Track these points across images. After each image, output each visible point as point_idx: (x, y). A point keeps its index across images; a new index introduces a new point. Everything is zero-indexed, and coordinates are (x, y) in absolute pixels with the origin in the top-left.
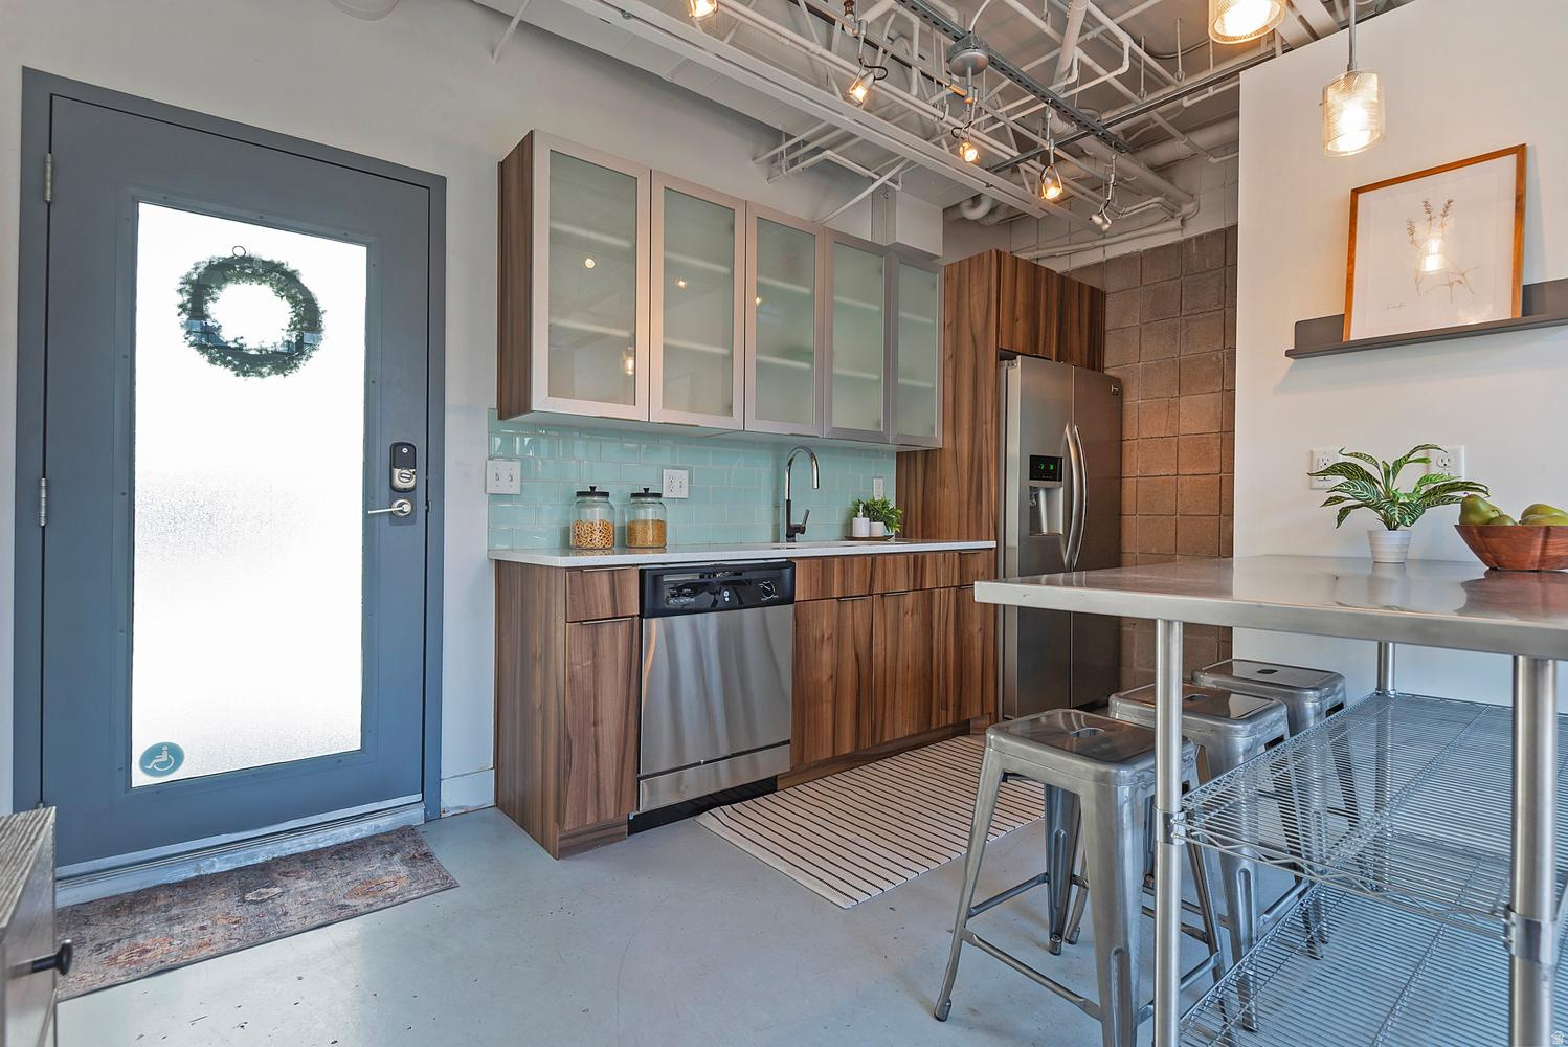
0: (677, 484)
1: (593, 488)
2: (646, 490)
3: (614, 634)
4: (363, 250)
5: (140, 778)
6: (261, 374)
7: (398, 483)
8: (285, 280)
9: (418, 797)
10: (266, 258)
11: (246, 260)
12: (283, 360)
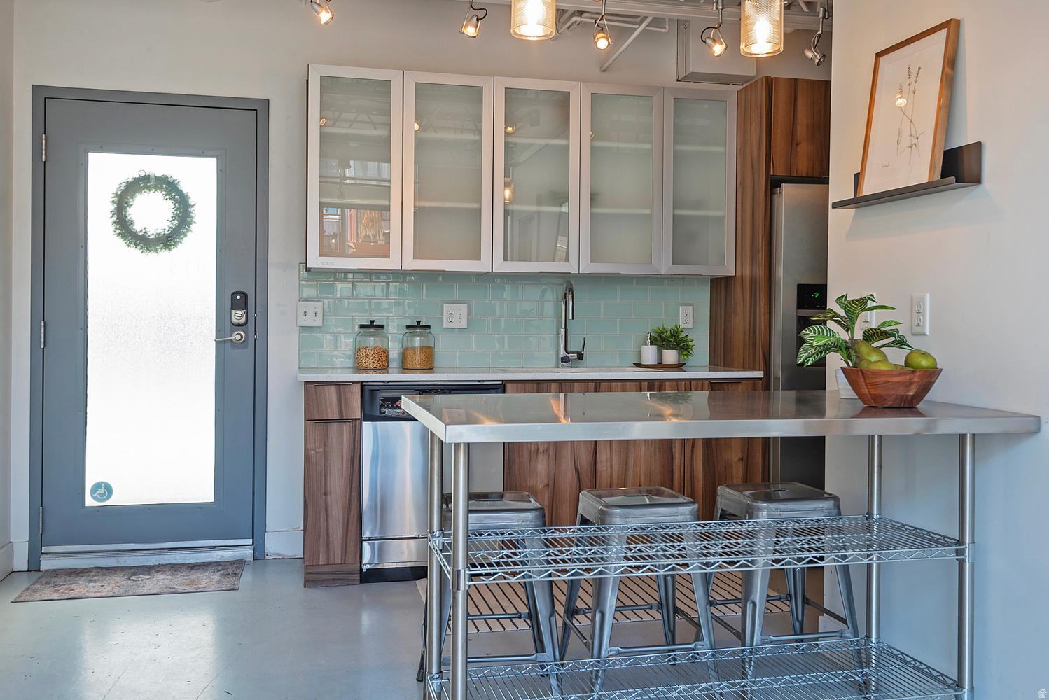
0: (456, 316)
1: (372, 322)
2: (419, 322)
3: (340, 432)
4: (214, 160)
5: (90, 502)
6: (156, 251)
7: (234, 320)
8: (168, 186)
9: (250, 541)
10: (159, 175)
11: (146, 179)
12: (167, 241)
